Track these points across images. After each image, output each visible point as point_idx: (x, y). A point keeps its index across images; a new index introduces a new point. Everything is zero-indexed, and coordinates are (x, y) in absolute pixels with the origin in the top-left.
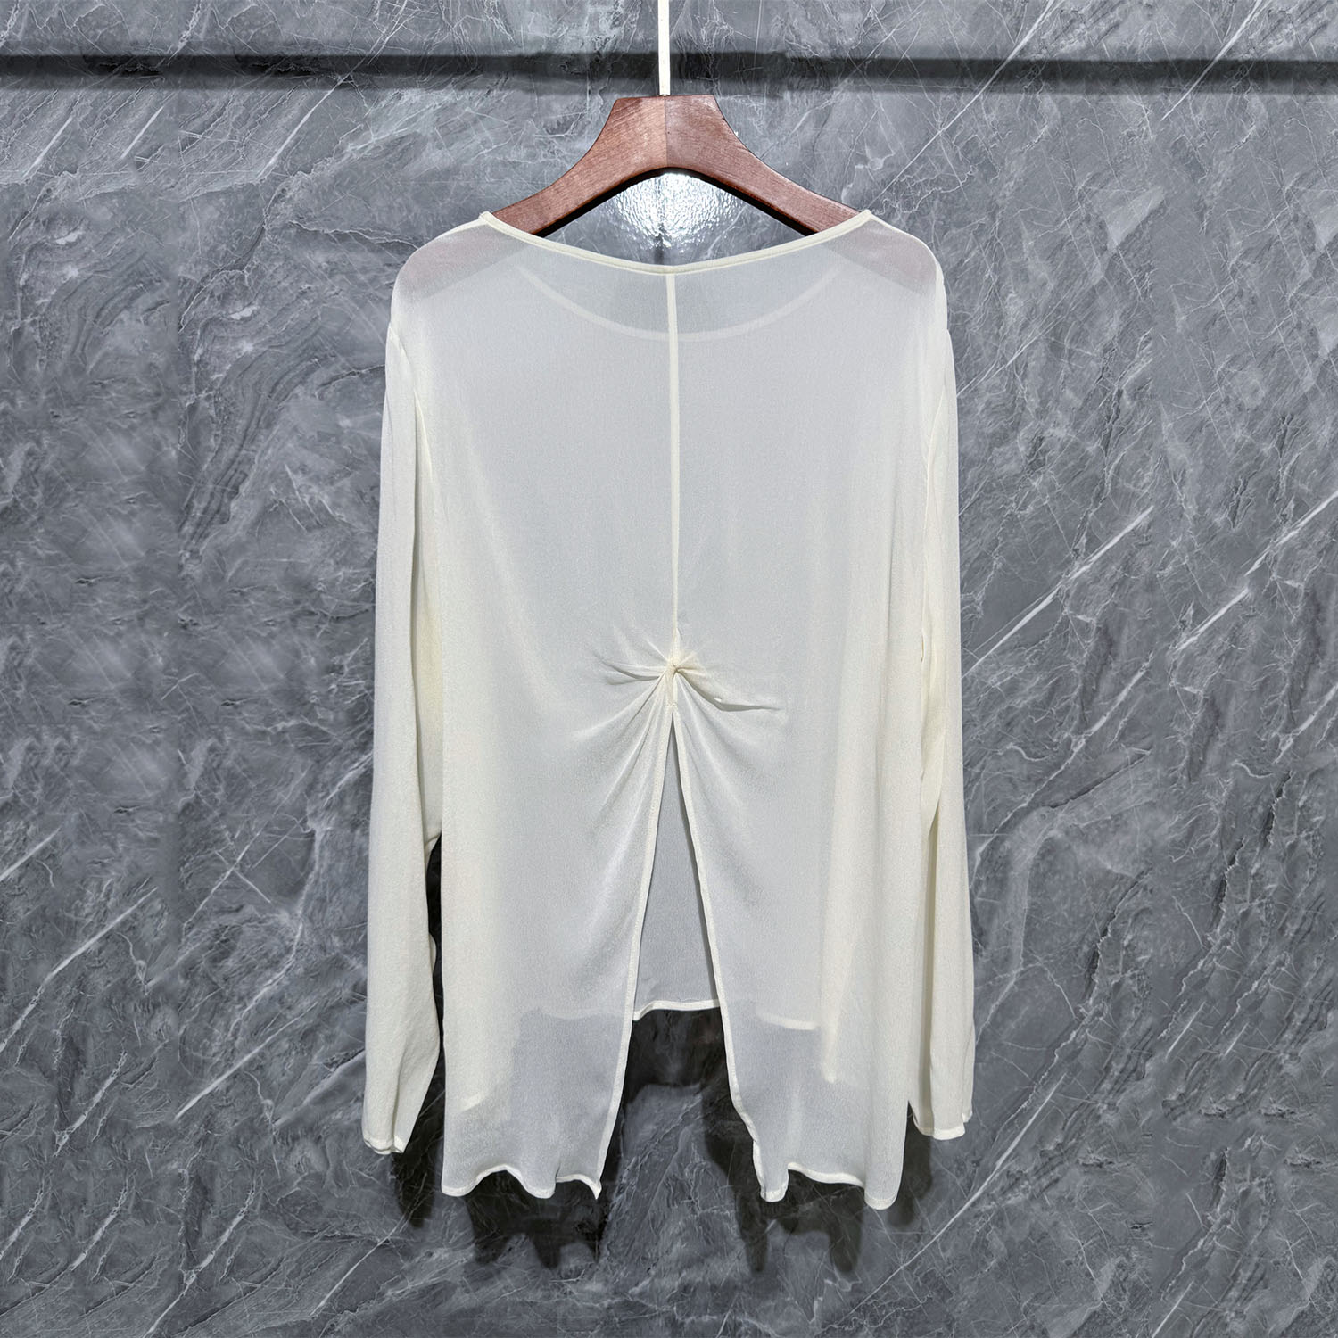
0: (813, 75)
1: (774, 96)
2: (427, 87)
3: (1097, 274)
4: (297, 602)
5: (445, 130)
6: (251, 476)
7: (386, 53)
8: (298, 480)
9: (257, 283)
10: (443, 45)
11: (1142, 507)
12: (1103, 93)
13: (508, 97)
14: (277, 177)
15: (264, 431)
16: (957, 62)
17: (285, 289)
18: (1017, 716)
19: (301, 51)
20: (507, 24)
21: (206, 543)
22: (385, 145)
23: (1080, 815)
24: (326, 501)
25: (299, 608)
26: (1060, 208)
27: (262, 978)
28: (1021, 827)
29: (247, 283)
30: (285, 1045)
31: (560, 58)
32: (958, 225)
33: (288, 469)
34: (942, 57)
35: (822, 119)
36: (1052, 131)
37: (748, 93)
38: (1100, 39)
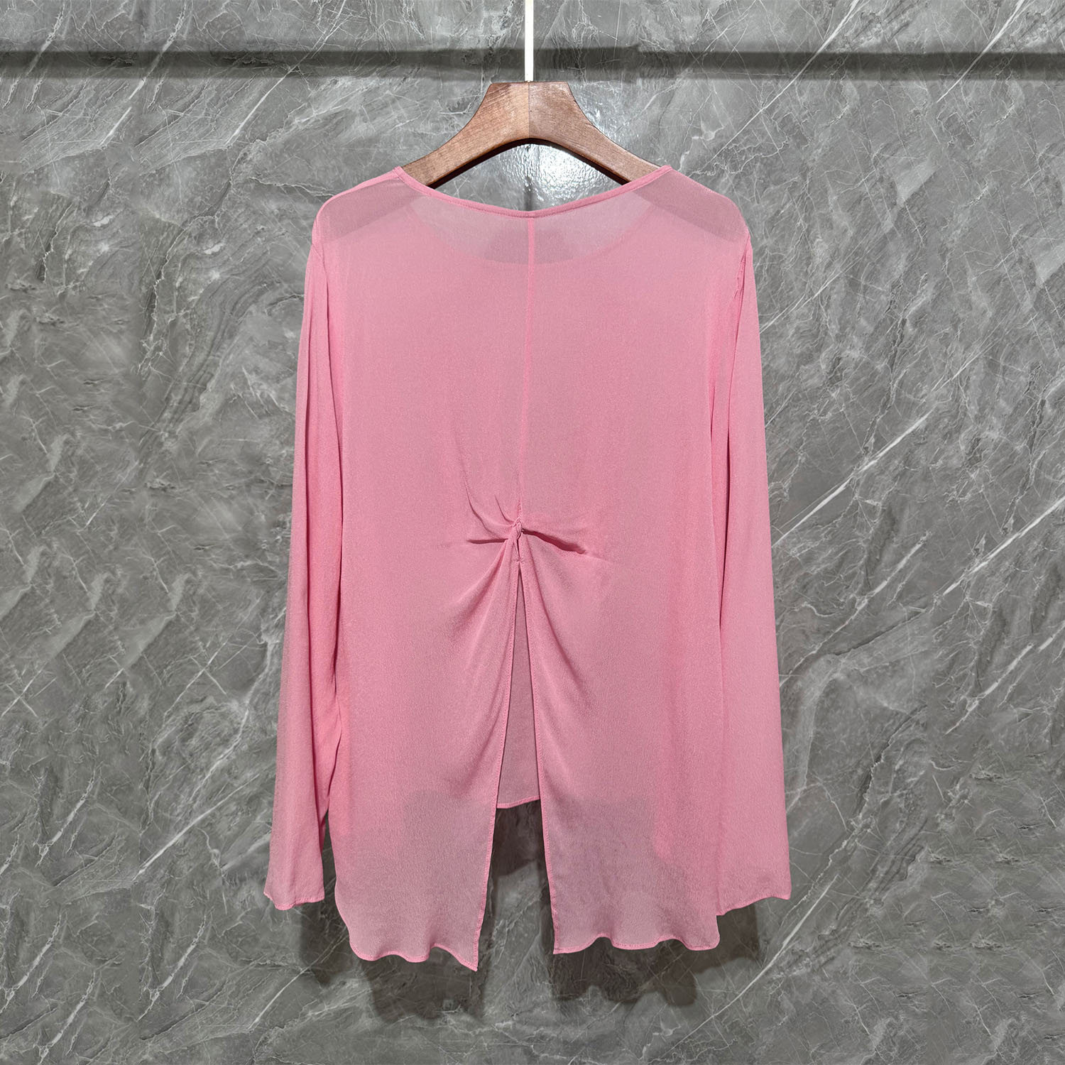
0: (661, 65)
1: (629, 80)
2: (357, 75)
3: (888, 224)
4: (251, 472)
5: (370, 108)
6: (216, 376)
7: (325, 49)
8: (252, 379)
9: (225, 226)
10: (370, 42)
11: (920, 413)
12: (894, 79)
13: (419, 83)
14: (241, 144)
15: (227, 341)
16: (777, 55)
17: (245, 230)
18: (811, 581)
19: (260, 48)
20: (420, 26)
21: (181, 426)
22: (323, 119)
23: (861, 661)
24: (273, 395)
25: (252, 477)
26: (858, 171)
27: (216, 753)
28: (810, 670)
29: (217, 226)
30: (233, 807)
31: (461, 52)
32: (776, 183)
33: (244, 371)
34: (764, 51)
35: (667, 100)
36: (853, 110)
37: (608, 79)
38: (893, 35)
